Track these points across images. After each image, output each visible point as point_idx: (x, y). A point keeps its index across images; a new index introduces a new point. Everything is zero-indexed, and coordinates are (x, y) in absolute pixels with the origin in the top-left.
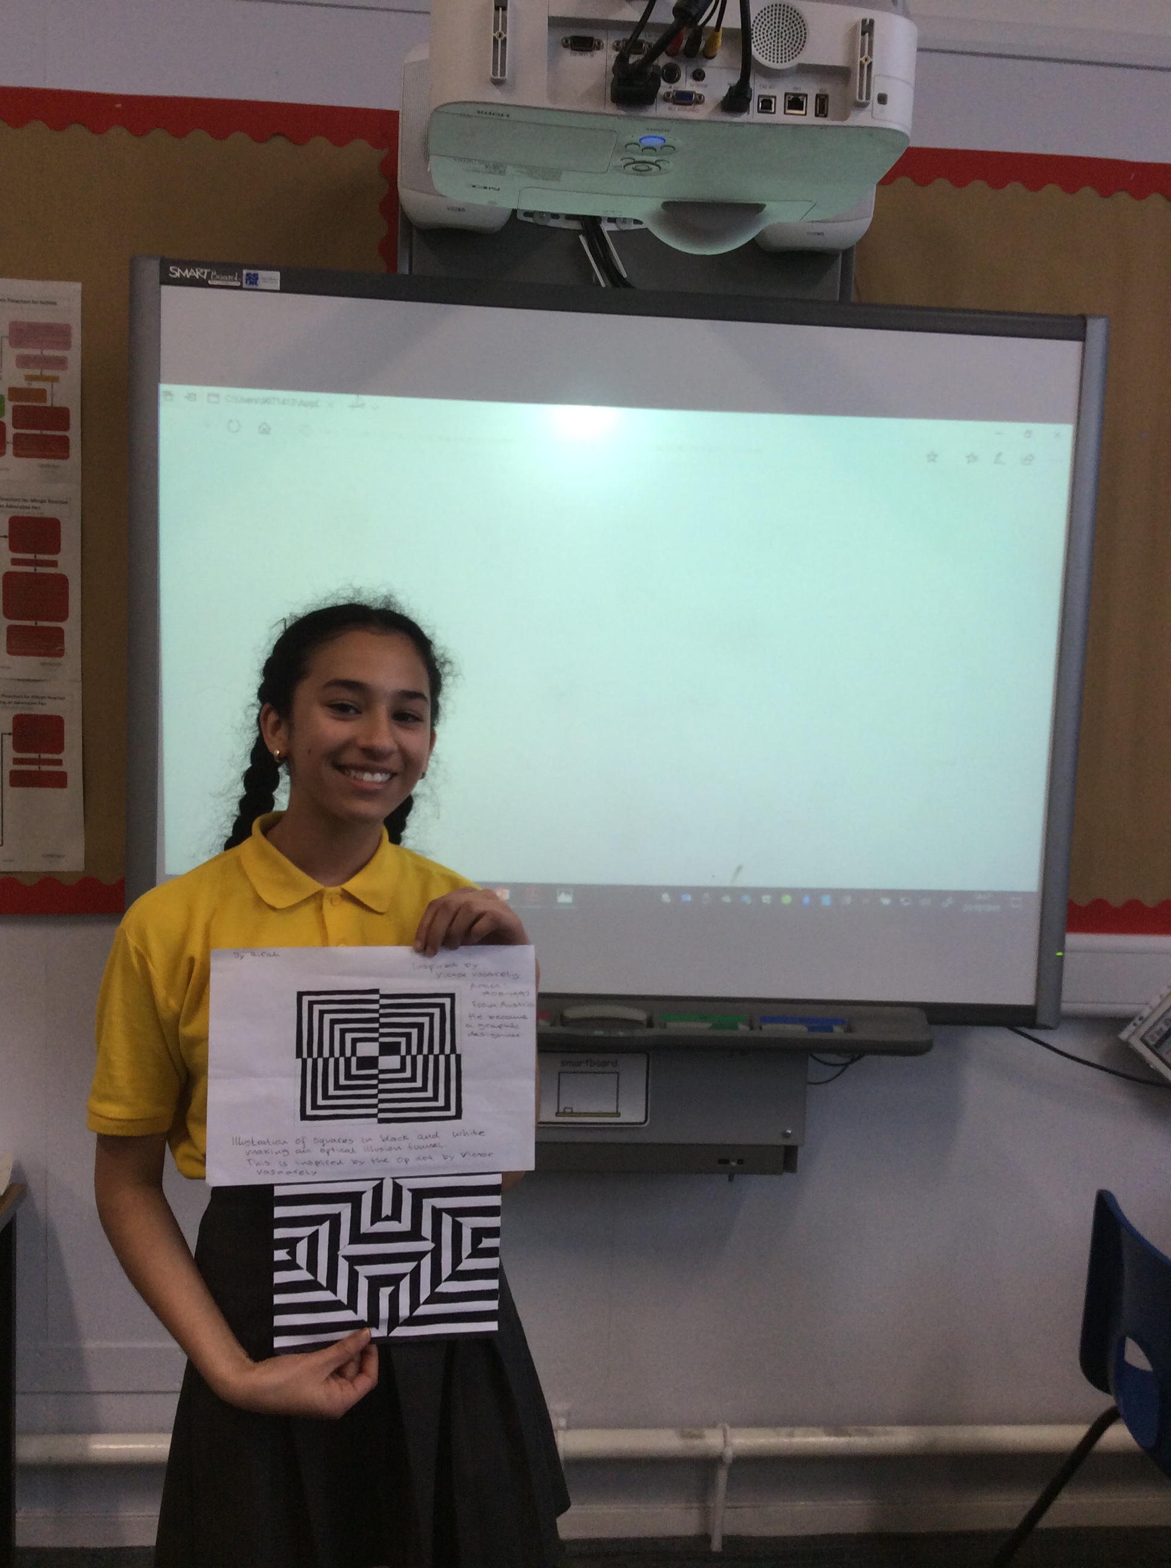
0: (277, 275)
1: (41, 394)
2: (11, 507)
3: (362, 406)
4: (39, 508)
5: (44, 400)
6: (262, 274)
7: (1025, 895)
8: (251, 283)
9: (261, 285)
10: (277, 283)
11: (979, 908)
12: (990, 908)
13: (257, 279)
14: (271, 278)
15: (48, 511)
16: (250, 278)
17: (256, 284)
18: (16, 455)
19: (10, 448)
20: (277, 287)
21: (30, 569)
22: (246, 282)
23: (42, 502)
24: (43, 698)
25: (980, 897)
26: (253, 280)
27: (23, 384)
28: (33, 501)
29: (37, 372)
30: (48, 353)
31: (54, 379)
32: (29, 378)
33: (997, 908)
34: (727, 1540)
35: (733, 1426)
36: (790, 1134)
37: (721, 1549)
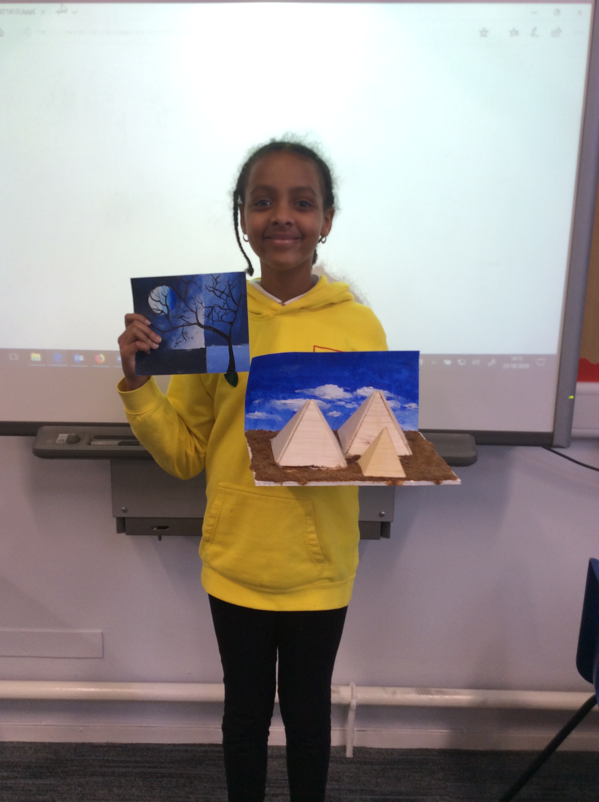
3: (65, 11)
7: (547, 357)
11: (514, 366)
12: (522, 366)
25: (515, 359)
33: (527, 366)
34: (357, 750)
35: (358, 685)
36: (383, 514)
37: (352, 756)
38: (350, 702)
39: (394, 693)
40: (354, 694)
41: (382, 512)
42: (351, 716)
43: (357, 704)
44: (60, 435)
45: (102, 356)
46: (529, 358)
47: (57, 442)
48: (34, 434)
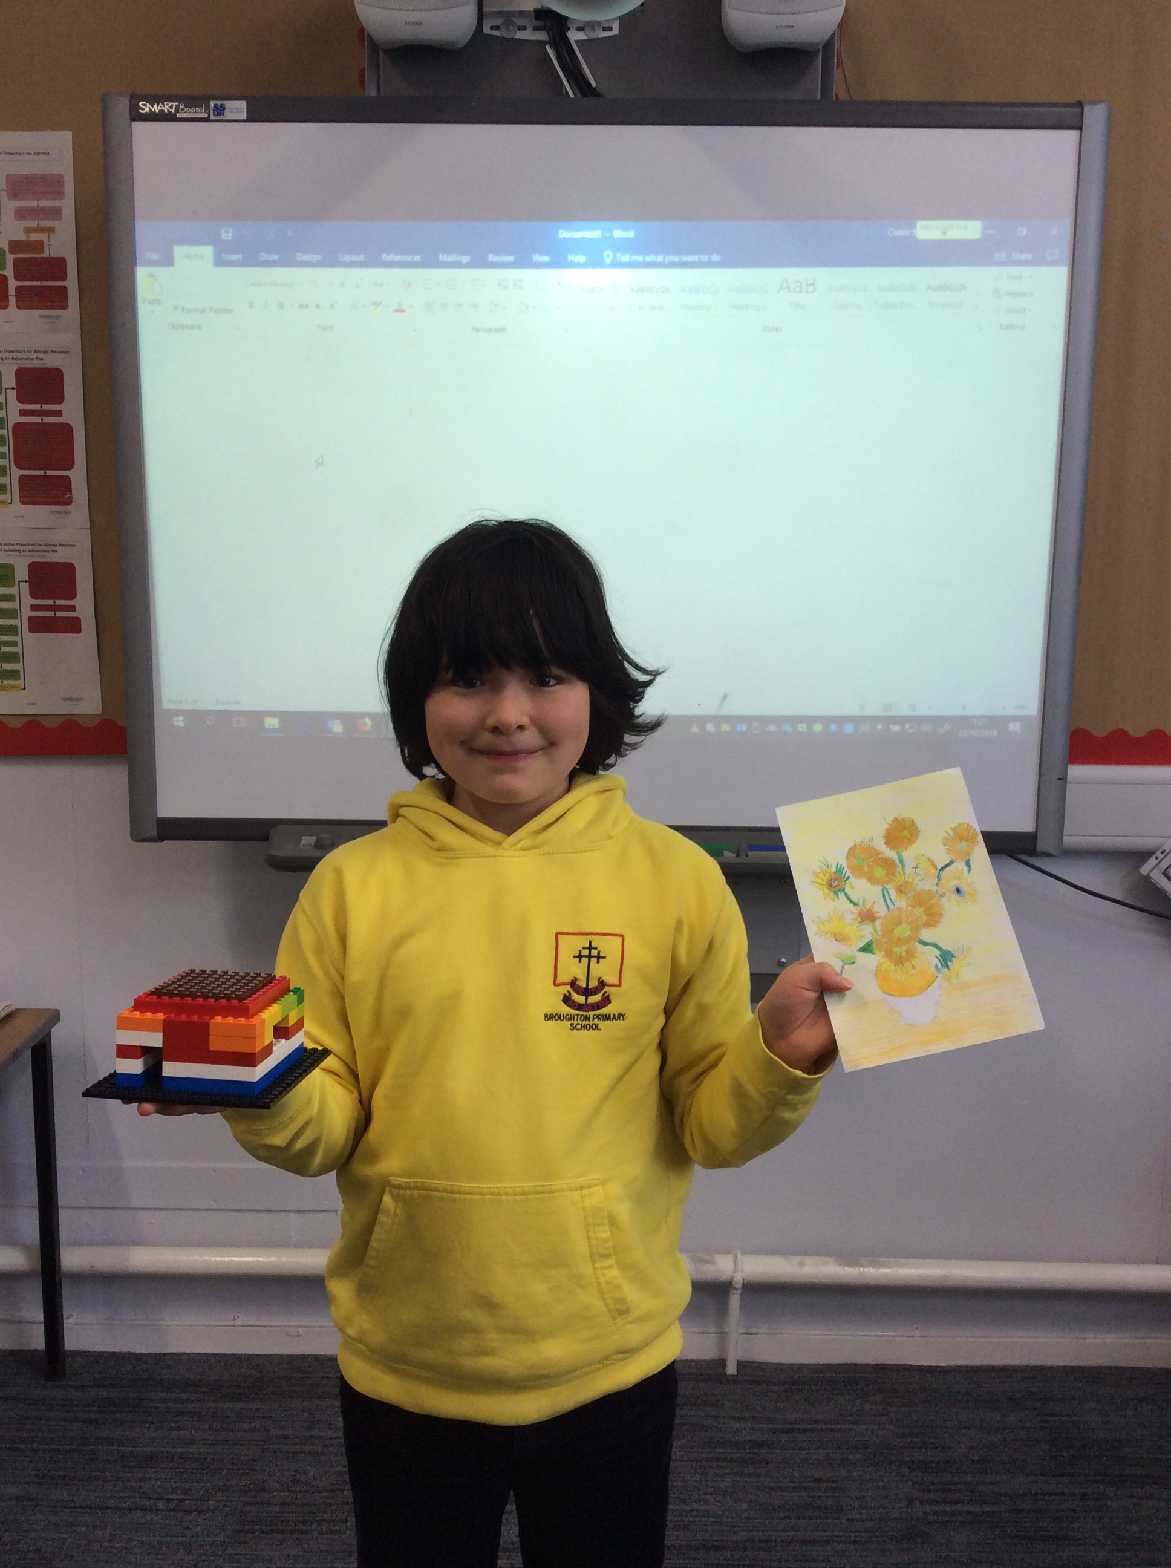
0: (243, 104)
1: (39, 246)
2: (17, 359)
4: (42, 359)
5: (42, 251)
6: (229, 104)
7: (1023, 720)
8: (219, 114)
9: (228, 115)
10: (244, 112)
11: (975, 733)
12: (986, 733)
13: (224, 109)
14: (238, 108)
15: (51, 361)
17: (224, 115)
18: (19, 307)
19: (12, 300)
20: (244, 116)
21: (36, 420)
22: (214, 113)
23: (45, 352)
24: (55, 545)
25: (976, 722)
26: (220, 110)
27: (23, 237)
28: (36, 352)
29: (33, 224)
30: (43, 203)
31: (50, 230)
32: (28, 230)
33: (996, 733)
34: (741, 1365)
35: (744, 1253)
36: (783, 962)
37: (735, 1373)
38: (732, 1277)
39: (802, 1264)
40: (739, 1266)
41: (781, 959)
42: (735, 1301)
43: (744, 1280)
44: (303, 837)
45: (368, 721)
46: (998, 722)
47: (301, 846)
48: (266, 838)
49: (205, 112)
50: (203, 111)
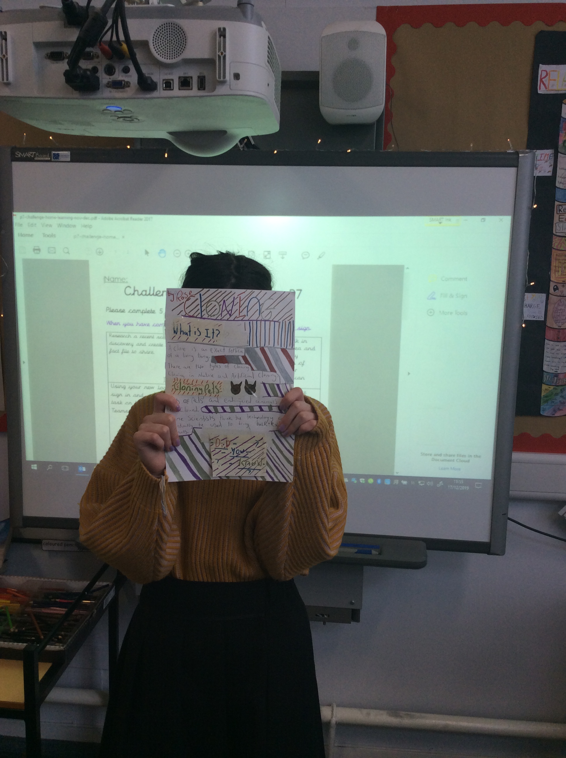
6: (61, 153)
9: (61, 159)
10: (69, 157)
13: (59, 156)
14: (65, 155)
16: (55, 155)
17: (58, 159)
20: (69, 159)
22: (53, 158)
26: (57, 156)
38: (331, 720)
49: (49, 157)
50: (48, 156)
